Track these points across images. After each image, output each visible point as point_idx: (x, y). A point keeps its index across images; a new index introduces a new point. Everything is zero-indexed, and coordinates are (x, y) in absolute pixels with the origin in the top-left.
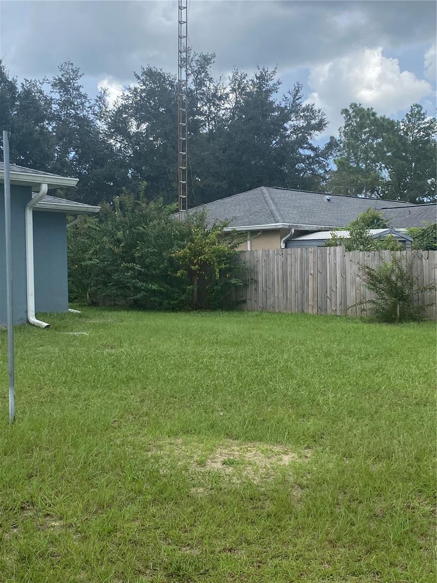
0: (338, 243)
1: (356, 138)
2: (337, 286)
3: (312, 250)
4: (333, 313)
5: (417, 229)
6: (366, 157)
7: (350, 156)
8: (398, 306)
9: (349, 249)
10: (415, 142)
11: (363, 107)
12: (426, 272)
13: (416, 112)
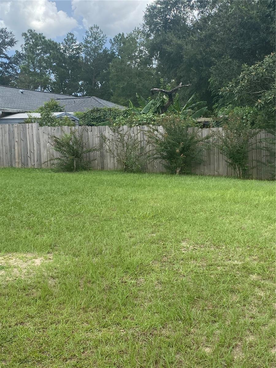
0: (33, 121)
1: (33, 53)
2: (35, 149)
3: (16, 126)
4: (32, 167)
5: (81, 113)
6: (40, 65)
7: (30, 64)
8: (75, 161)
9: (41, 125)
10: (71, 57)
11: (37, 33)
12: (90, 140)
13: (70, 38)
